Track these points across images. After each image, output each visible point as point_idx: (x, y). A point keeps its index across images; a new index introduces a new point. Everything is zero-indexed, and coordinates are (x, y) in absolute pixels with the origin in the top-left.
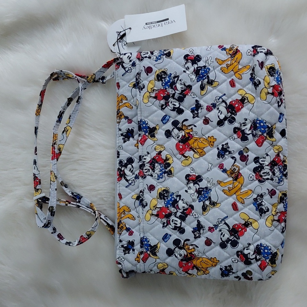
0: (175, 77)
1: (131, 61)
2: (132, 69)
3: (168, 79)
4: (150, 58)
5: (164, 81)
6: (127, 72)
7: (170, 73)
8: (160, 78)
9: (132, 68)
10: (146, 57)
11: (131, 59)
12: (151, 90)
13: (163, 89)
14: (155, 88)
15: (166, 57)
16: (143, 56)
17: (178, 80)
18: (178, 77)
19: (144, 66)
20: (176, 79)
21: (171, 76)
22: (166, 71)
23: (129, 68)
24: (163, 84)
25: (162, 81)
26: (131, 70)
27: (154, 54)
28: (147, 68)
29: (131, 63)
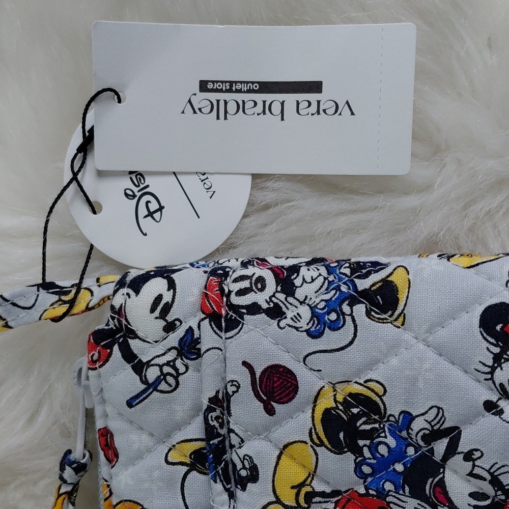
0: (433, 436)
1: (170, 327)
2: (182, 369)
3: (392, 442)
4: (276, 312)
5: (367, 453)
6: (155, 389)
7: (405, 413)
8: (341, 435)
9: (179, 363)
10: (254, 309)
11: (170, 317)
12: (298, 495)
13: (367, 494)
14: (318, 486)
15: (368, 314)
16: (236, 300)
17: (451, 450)
18: (454, 434)
19: (245, 364)
20: (440, 447)
21: (408, 427)
22: (377, 399)
23: (167, 369)
24: (366, 469)
25: (357, 451)
26: (176, 378)
27: (300, 293)
28: (264, 372)
29: (174, 339)
